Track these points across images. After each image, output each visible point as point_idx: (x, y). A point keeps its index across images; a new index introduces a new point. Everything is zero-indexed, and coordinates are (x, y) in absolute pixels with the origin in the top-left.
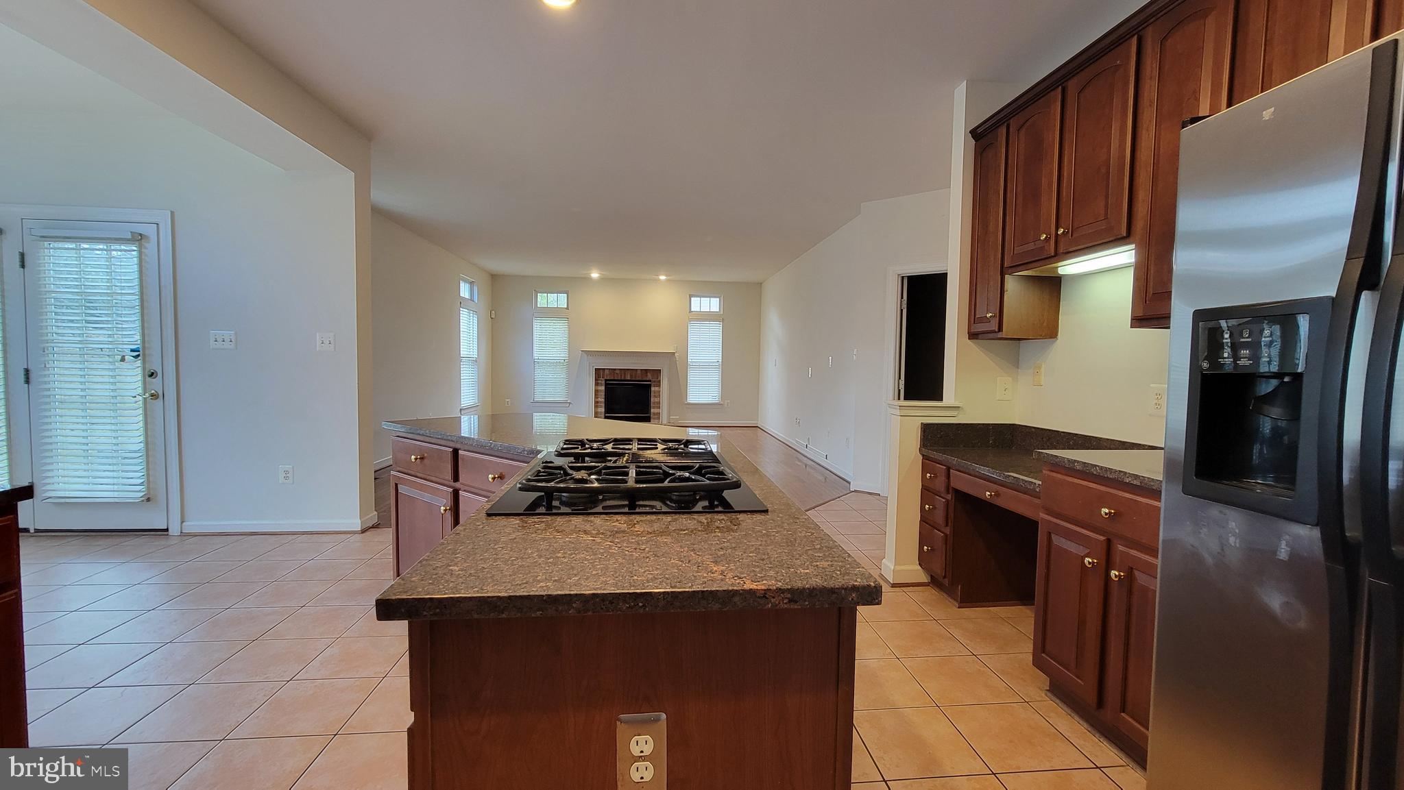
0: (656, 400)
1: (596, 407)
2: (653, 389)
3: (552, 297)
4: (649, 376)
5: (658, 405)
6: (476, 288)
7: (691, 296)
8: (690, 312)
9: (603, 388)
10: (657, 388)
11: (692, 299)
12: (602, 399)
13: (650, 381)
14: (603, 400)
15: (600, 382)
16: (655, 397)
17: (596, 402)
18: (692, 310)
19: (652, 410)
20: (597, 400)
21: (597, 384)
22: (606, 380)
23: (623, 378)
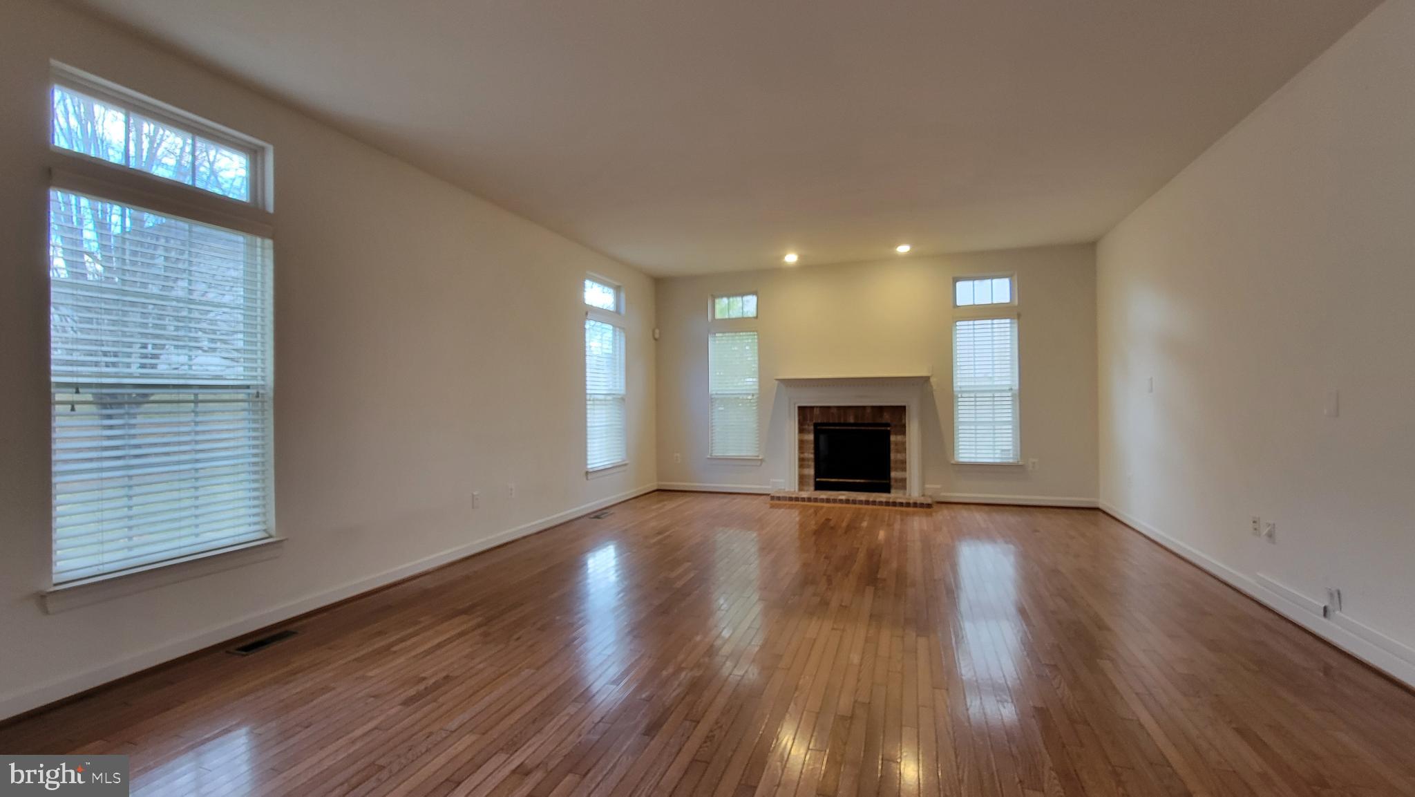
0: (899, 456)
1: (801, 466)
2: (893, 438)
3: (737, 302)
4: (887, 417)
5: (903, 465)
6: (623, 295)
7: (956, 280)
8: (955, 306)
9: (811, 437)
10: (899, 438)
11: (959, 285)
12: (810, 455)
13: (888, 425)
14: (812, 456)
15: (806, 427)
16: (897, 451)
17: (801, 460)
18: (958, 304)
19: (893, 474)
20: (802, 456)
21: (801, 431)
22: (816, 425)
23: (842, 421)
